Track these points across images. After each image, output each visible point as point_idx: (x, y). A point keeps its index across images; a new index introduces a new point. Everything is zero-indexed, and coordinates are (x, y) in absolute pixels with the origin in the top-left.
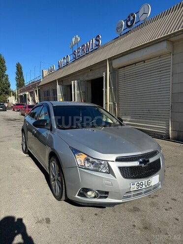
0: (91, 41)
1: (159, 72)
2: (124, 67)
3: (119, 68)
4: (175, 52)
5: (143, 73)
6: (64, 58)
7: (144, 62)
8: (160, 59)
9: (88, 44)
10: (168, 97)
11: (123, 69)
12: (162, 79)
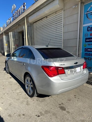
0: (21, 7)
1: (56, 25)
2: (36, 22)
3: (34, 23)
4: (65, 8)
5: (47, 25)
6: (9, 19)
7: (47, 18)
8: (56, 15)
9: (20, 9)
10: (61, 43)
11: (35, 23)
12: (57, 30)
